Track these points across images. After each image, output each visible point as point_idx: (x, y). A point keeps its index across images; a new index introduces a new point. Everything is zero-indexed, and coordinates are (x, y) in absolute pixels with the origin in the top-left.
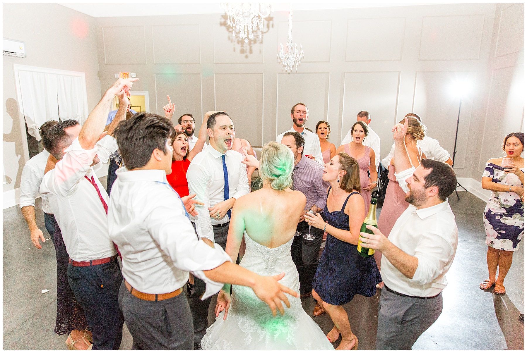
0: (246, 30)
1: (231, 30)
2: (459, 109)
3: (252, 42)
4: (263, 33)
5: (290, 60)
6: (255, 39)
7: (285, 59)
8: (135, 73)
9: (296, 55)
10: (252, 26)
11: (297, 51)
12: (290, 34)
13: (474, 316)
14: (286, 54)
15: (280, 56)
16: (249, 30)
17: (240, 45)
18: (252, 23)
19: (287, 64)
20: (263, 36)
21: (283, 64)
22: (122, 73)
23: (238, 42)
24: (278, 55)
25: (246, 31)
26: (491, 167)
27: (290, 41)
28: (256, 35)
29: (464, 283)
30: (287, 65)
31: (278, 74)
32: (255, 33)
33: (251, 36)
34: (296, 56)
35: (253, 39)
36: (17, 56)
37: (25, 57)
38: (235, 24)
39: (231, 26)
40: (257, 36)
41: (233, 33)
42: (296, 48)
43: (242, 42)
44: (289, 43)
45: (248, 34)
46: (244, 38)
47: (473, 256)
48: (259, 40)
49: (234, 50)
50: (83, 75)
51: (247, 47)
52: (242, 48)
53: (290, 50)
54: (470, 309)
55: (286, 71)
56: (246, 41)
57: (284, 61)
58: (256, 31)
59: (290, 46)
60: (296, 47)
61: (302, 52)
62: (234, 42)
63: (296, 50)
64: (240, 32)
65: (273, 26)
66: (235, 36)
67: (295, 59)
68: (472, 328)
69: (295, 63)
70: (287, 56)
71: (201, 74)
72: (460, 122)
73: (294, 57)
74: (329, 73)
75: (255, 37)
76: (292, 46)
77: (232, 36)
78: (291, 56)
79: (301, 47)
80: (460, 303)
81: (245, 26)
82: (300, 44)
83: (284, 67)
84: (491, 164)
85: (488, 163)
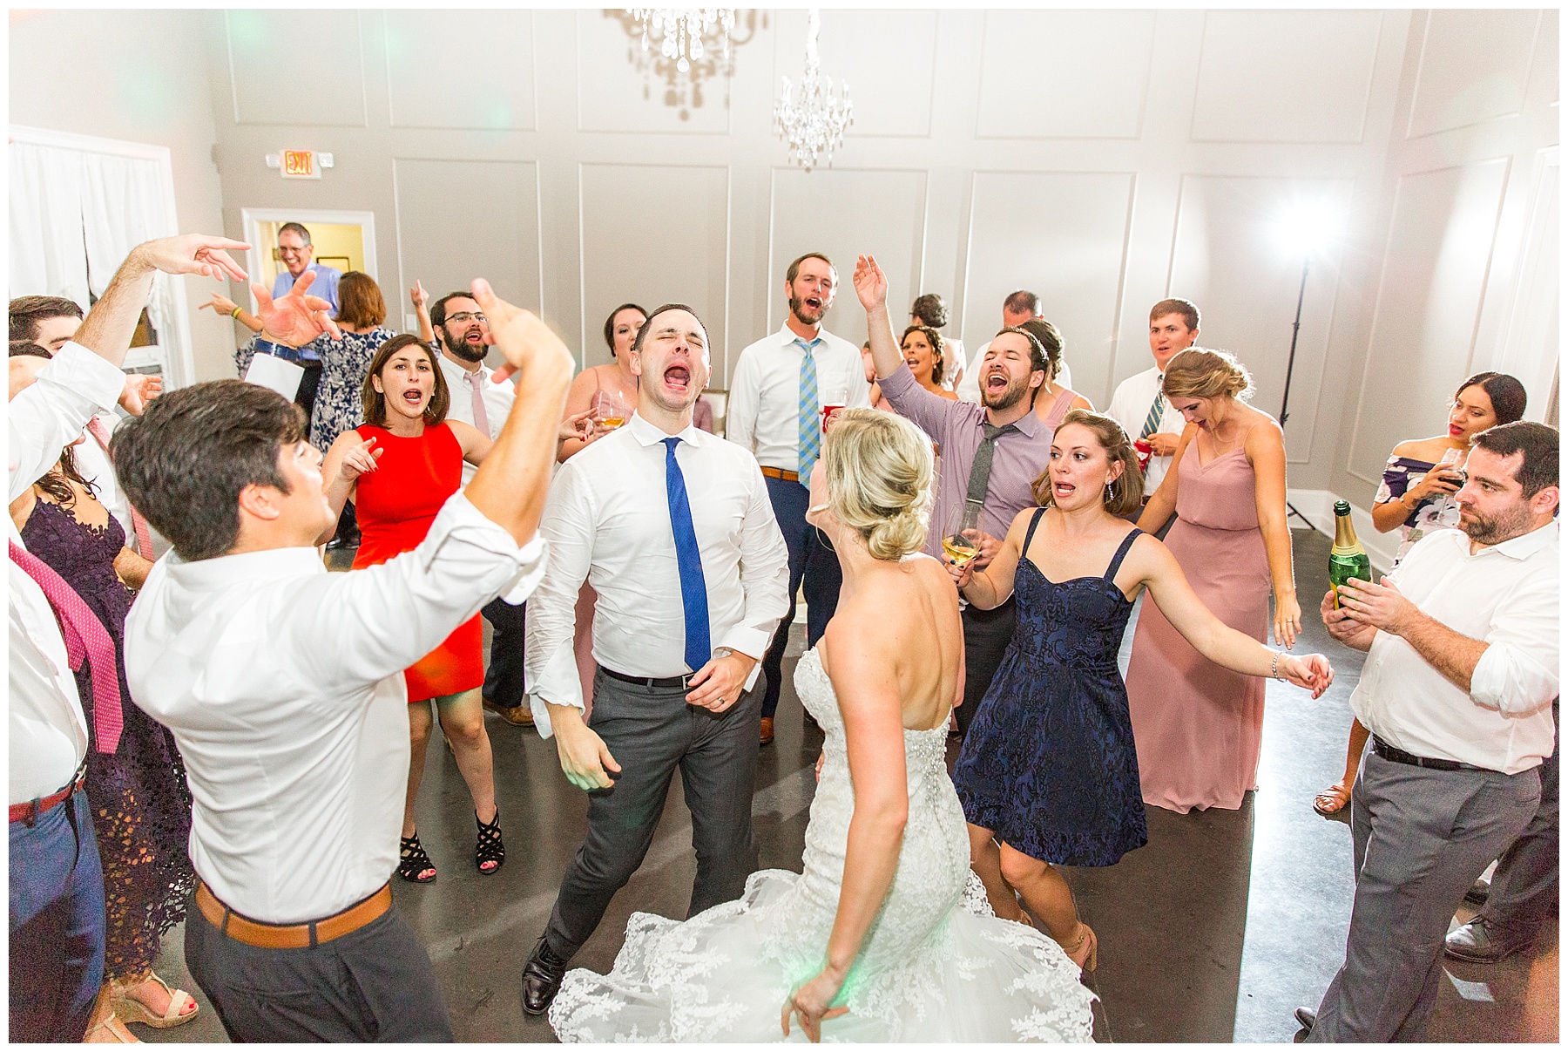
0: (682, 33)
1: (636, 30)
2: (1300, 288)
3: (702, 72)
4: (734, 42)
5: (810, 130)
6: (711, 62)
7: (797, 126)
8: (331, 155)
9: (831, 113)
10: (702, 22)
11: (832, 101)
12: (812, 46)
14: (799, 108)
15: (783, 116)
16: (690, 32)
17: (665, 78)
18: (703, 12)
19: (804, 140)
20: (734, 52)
21: (791, 140)
22: (288, 154)
23: (659, 69)
24: (775, 111)
25: (683, 36)
26: (1402, 469)
27: (813, 69)
28: (713, 48)
30: (802, 142)
31: (773, 170)
32: (711, 43)
33: (699, 53)
34: (831, 117)
35: (703, 61)
38: (648, 12)
39: (637, 19)
40: (717, 53)
41: (641, 42)
42: (829, 91)
43: (668, 70)
44: (810, 76)
45: (688, 47)
46: (674, 57)
48: (722, 66)
49: (647, 94)
50: (164, 155)
51: (685, 87)
52: (672, 87)
53: (811, 96)
54: (1317, 867)
55: (800, 161)
56: (683, 67)
57: (793, 130)
58: (714, 38)
59: (811, 86)
60: (829, 88)
61: (848, 104)
62: (647, 67)
63: (829, 97)
64: (665, 37)
65: (765, 26)
66: (650, 49)
67: (828, 125)
68: (1321, 923)
69: (826, 137)
70: (804, 116)
71: (538, 163)
72: (1300, 326)
73: (824, 119)
74: (926, 171)
75: (711, 57)
76: (817, 84)
77: (640, 50)
78: (815, 117)
79: (846, 88)
80: (1290, 852)
81: (678, 21)
82: (843, 80)
83: (794, 151)
84: (1402, 462)
85: (1394, 459)
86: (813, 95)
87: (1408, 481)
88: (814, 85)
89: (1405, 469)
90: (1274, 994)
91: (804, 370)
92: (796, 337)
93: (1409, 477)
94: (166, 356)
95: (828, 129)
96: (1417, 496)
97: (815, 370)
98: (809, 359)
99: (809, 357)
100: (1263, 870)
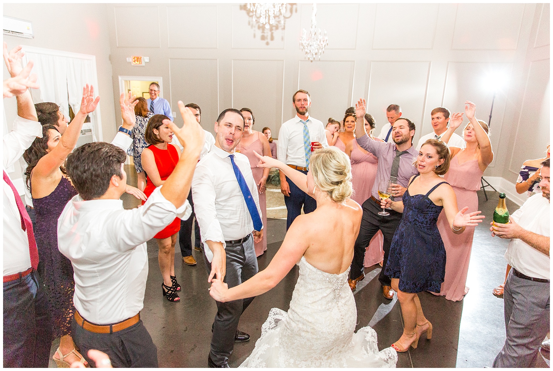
0: (267, 15)
1: (251, 14)
2: (492, 103)
3: (274, 28)
4: (285, 18)
5: (312, 47)
6: (277, 25)
8: (148, 57)
9: (320, 41)
10: (274, 11)
11: (320, 37)
12: (314, 18)
13: (497, 323)
14: (309, 40)
15: (303, 42)
16: (270, 14)
17: (261, 31)
18: (274, 7)
19: (310, 51)
20: (285, 21)
21: (306, 51)
22: (134, 57)
23: (259, 28)
24: (300, 41)
26: (527, 170)
27: (314, 26)
28: (278, 20)
29: (488, 288)
30: (309, 52)
31: (300, 61)
32: (277, 18)
33: (273, 22)
34: (320, 42)
35: (274, 25)
36: (24, 37)
37: (32, 38)
38: (255, 8)
39: (251, 10)
40: (279, 22)
41: (253, 18)
42: (319, 34)
43: (262, 28)
44: (313, 28)
45: (269, 20)
46: (264, 23)
47: (499, 261)
48: (281, 26)
49: (255, 36)
50: (94, 58)
51: (268, 34)
52: (263, 34)
53: (313, 35)
54: (493, 315)
55: (309, 59)
56: (267, 27)
57: (307, 47)
58: (278, 16)
59: (313, 32)
60: (320, 32)
61: (326, 38)
62: (255, 27)
64: (261, 16)
65: (296, 11)
66: (256, 20)
67: (319, 45)
68: (494, 335)
69: (318, 50)
70: (310, 42)
71: (218, 60)
72: (492, 117)
73: (318, 43)
74: (354, 61)
75: (277, 23)
76: (315, 31)
77: (252, 21)
78: (314, 43)
79: (326, 32)
80: (483, 309)
81: (266, 11)
82: (325, 30)
83: (307, 55)
84: (527, 167)
85: (524, 167)
86: (314, 35)
87: (529, 175)
88: (314, 31)
89: (528, 170)
90: (475, 361)
91: (304, 131)
92: (300, 119)
93: (529, 173)
94: (93, 126)
95: (319, 47)
96: (533, 180)
97: (308, 130)
98: (305, 127)
99: (306, 126)
100: (473, 315)
